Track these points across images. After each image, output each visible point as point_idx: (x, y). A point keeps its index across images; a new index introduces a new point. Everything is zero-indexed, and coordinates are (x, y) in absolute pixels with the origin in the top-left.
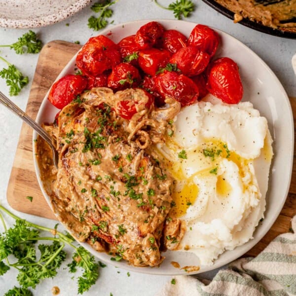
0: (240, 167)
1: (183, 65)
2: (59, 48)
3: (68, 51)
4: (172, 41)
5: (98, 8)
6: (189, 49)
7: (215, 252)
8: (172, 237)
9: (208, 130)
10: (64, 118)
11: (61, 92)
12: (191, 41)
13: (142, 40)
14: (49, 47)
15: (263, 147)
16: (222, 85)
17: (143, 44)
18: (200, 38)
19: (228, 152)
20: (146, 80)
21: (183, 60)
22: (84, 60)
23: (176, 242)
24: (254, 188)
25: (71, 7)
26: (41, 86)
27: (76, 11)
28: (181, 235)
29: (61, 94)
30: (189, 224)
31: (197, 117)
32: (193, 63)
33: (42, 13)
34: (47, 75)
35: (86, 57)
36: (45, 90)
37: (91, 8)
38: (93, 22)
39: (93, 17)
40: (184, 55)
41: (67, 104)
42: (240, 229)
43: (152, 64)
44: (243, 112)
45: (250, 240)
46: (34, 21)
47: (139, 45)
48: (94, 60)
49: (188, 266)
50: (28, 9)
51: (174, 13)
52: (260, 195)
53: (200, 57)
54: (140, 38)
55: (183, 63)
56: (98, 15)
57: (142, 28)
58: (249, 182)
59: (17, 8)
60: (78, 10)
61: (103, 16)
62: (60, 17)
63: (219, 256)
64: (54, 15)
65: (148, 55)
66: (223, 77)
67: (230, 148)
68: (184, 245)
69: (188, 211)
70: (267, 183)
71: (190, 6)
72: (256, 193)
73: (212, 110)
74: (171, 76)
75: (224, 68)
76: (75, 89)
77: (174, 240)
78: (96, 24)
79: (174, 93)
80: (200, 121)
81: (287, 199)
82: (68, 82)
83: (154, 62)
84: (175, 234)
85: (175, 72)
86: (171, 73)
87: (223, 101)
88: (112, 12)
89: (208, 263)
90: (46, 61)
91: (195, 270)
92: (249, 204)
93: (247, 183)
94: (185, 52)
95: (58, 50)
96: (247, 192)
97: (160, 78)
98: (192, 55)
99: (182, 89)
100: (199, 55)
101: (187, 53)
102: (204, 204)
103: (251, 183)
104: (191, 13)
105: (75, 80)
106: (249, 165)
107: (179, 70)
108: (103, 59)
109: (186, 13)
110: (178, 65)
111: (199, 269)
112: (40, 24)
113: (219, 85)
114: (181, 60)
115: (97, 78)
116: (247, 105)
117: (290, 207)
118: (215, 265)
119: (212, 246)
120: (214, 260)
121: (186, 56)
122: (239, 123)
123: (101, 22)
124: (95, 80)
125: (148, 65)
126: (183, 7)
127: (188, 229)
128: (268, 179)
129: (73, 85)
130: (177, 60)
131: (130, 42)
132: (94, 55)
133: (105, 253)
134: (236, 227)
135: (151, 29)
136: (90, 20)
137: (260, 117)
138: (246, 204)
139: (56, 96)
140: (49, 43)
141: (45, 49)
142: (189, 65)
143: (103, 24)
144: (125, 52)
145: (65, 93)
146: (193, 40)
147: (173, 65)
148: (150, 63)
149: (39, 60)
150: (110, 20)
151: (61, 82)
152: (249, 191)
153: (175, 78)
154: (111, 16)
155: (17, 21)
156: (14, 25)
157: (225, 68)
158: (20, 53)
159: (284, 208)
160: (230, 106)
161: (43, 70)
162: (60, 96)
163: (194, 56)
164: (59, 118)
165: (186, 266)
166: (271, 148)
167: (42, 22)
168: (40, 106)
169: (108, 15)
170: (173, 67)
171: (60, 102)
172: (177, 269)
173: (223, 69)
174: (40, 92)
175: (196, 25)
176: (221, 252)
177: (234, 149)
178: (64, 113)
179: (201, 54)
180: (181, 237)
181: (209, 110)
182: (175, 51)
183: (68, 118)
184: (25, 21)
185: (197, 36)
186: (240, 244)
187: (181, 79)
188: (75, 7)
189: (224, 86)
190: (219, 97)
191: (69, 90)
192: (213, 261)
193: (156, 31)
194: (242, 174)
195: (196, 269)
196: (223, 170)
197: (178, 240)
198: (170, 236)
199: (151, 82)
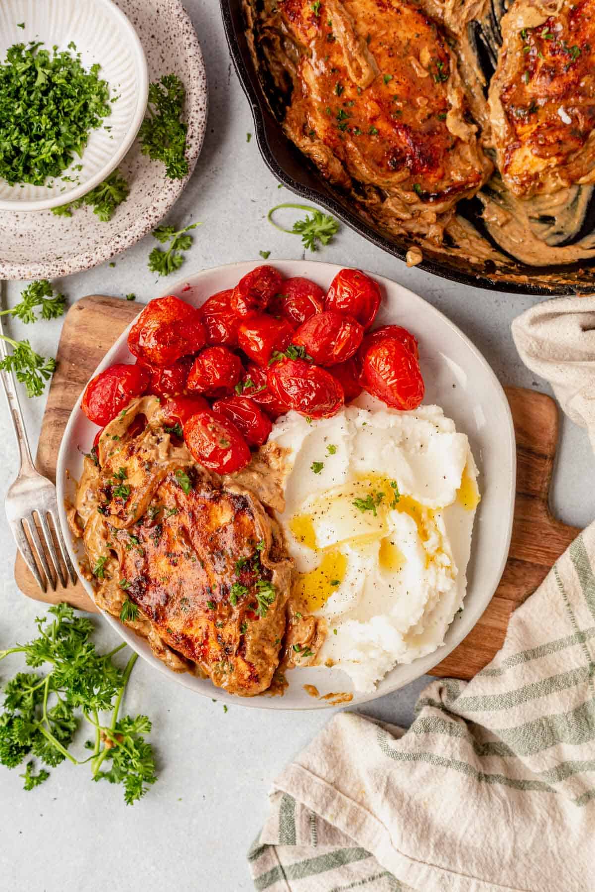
0: (420, 522)
1: (315, 348)
2: (99, 311)
3: (115, 315)
4: (297, 300)
5: (166, 234)
6: (326, 317)
7: (378, 668)
8: (304, 646)
9: (362, 459)
10: (109, 443)
11: (103, 398)
12: (332, 300)
13: (243, 305)
14: (81, 308)
15: (459, 487)
16: (385, 380)
17: (245, 311)
18: (346, 295)
19: (397, 495)
20: (252, 373)
21: (316, 339)
22: (141, 342)
23: (311, 654)
24: (444, 559)
25: (117, 239)
26: (69, 378)
27: (126, 247)
28: (319, 642)
29: (103, 403)
30: (331, 623)
31: (344, 437)
32: (333, 343)
33: (66, 250)
34: (79, 359)
35: (144, 338)
36: (76, 386)
37: (154, 234)
38: (158, 260)
39: (158, 250)
40: (317, 330)
41: (113, 418)
42: (420, 631)
43: (261, 347)
44: (425, 423)
45: (439, 648)
46: (52, 267)
47: (239, 313)
48: (159, 343)
49: (333, 692)
50: (41, 242)
51: (303, 240)
52: (456, 570)
53: (345, 333)
54: (240, 301)
55: (316, 345)
56: (167, 246)
57: (242, 282)
58: (436, 548)
59: (20, 240)
60: (130, 244)
61: (175, 247)
62: (97, 258)
63: (387, 675)
64: (87, 254)
65: (255, 332)
66: (388, 368)
67: (402, 490)
68: (324, 658)
69: (330, 600)
70: (469, 548)
71: (330, 225)
72: (448, 567)
73: (369, 423)
74: (295, 368)
75: (389, 350)
76: (129, 393)
77: (307, 651)
78: (162, 263)
79: (299, 400)
80: (348, 442)
81: (506, 569)
82: (115, 380)
83: (265, 343)
84: (307, 642)
85: (302, 361)
86: (295, 362)
87: (389, 405)
88: (192, 239)
89: (368, 686)
90: (76, 334)
91: (345, 700)
92: (435, 589)
93: (432, 552)
94: (319, 325)
95: (97, 315)
96: (432, 567)
97: (276, 370)
98: (332, 328)
99: (314, 395)
100: (344, 329)
101: (323, 325)
102: (357, 588)
103: (439, 550)
104: (334, 236)
105: (126, 376)
106: (437, 518)
107: (309, 358)
108: (174, 342)
109: (325, 239)
110: (307, 348)
111: (351, 698)
112: (63, 271)
113: (381, 380)
114: (312, 339)
115: (166, 372)
116: (432, 411)
117: (512, 583)
118: (379, 691)
119: (372, 659)
120: (377, 683)
121: (322, 332)
122: (419, 445)
123: (172, 259)
124: (162, 374)
125: (254, 349)
126: (318, 228)
127: (330, 632)
128: (470, 540)
129: (124, 387)
130: (306, 339)
131: (223, 305)
132: (158, 335)
133: (188, 673)
134: (412, 629)
135: (260, 281)
136: (152, 256)
137: (455, 434)
138: (430, 587)
139: (94, 406)
140: (79, 301)
141: (74, 314)
142: (326, 348)
143: (175, 262)
144: (214, 324)
145: (111, 399)
146: (335, 299)
147: (298, 348)
148: (258, 346)
149: (63, 333)
150: (189, 253)
151: (103, 380)
152: (435, 564)
153: (302, 372)
154: (189, 246)
155: (22, 268)
156: (17, 274)
157: (390, 352)
158: (30, 321)
159: (500, 585)
160: (401, 415)
161: (71, 351)
162: (101, 406)
163: (335, 331)
164: (99, 445)
165: (329, 692)
166: (475, 486)
167: (66, 268)
168: (68, 416)
169: (184, 245)
170: (298, 351)
171: (101, 416)
172: (314, 698)
173: (387, 352)
174: (67, 390)
175: (339, 269)
176: (389, 668)
177: (409, 493)
178: (107, 435)
179: (348, 328)
180: (318, 646)
181: (364, 424)
182: (303, 319)
183: (116, 444)
184: (36, 266)
185: (342, 291)
186: (422, 656)
187: (311, 376)
188: (124, 240)
189: (389, 383)
190: (383, 398)
191: (117, 395)
192: (375, 684)
193: (269, 285)
194: (424, 535)
195: (348, 698)
196: (391, 528)
197: (314, 650)
198: (299, 645)
199: (261, 377)
